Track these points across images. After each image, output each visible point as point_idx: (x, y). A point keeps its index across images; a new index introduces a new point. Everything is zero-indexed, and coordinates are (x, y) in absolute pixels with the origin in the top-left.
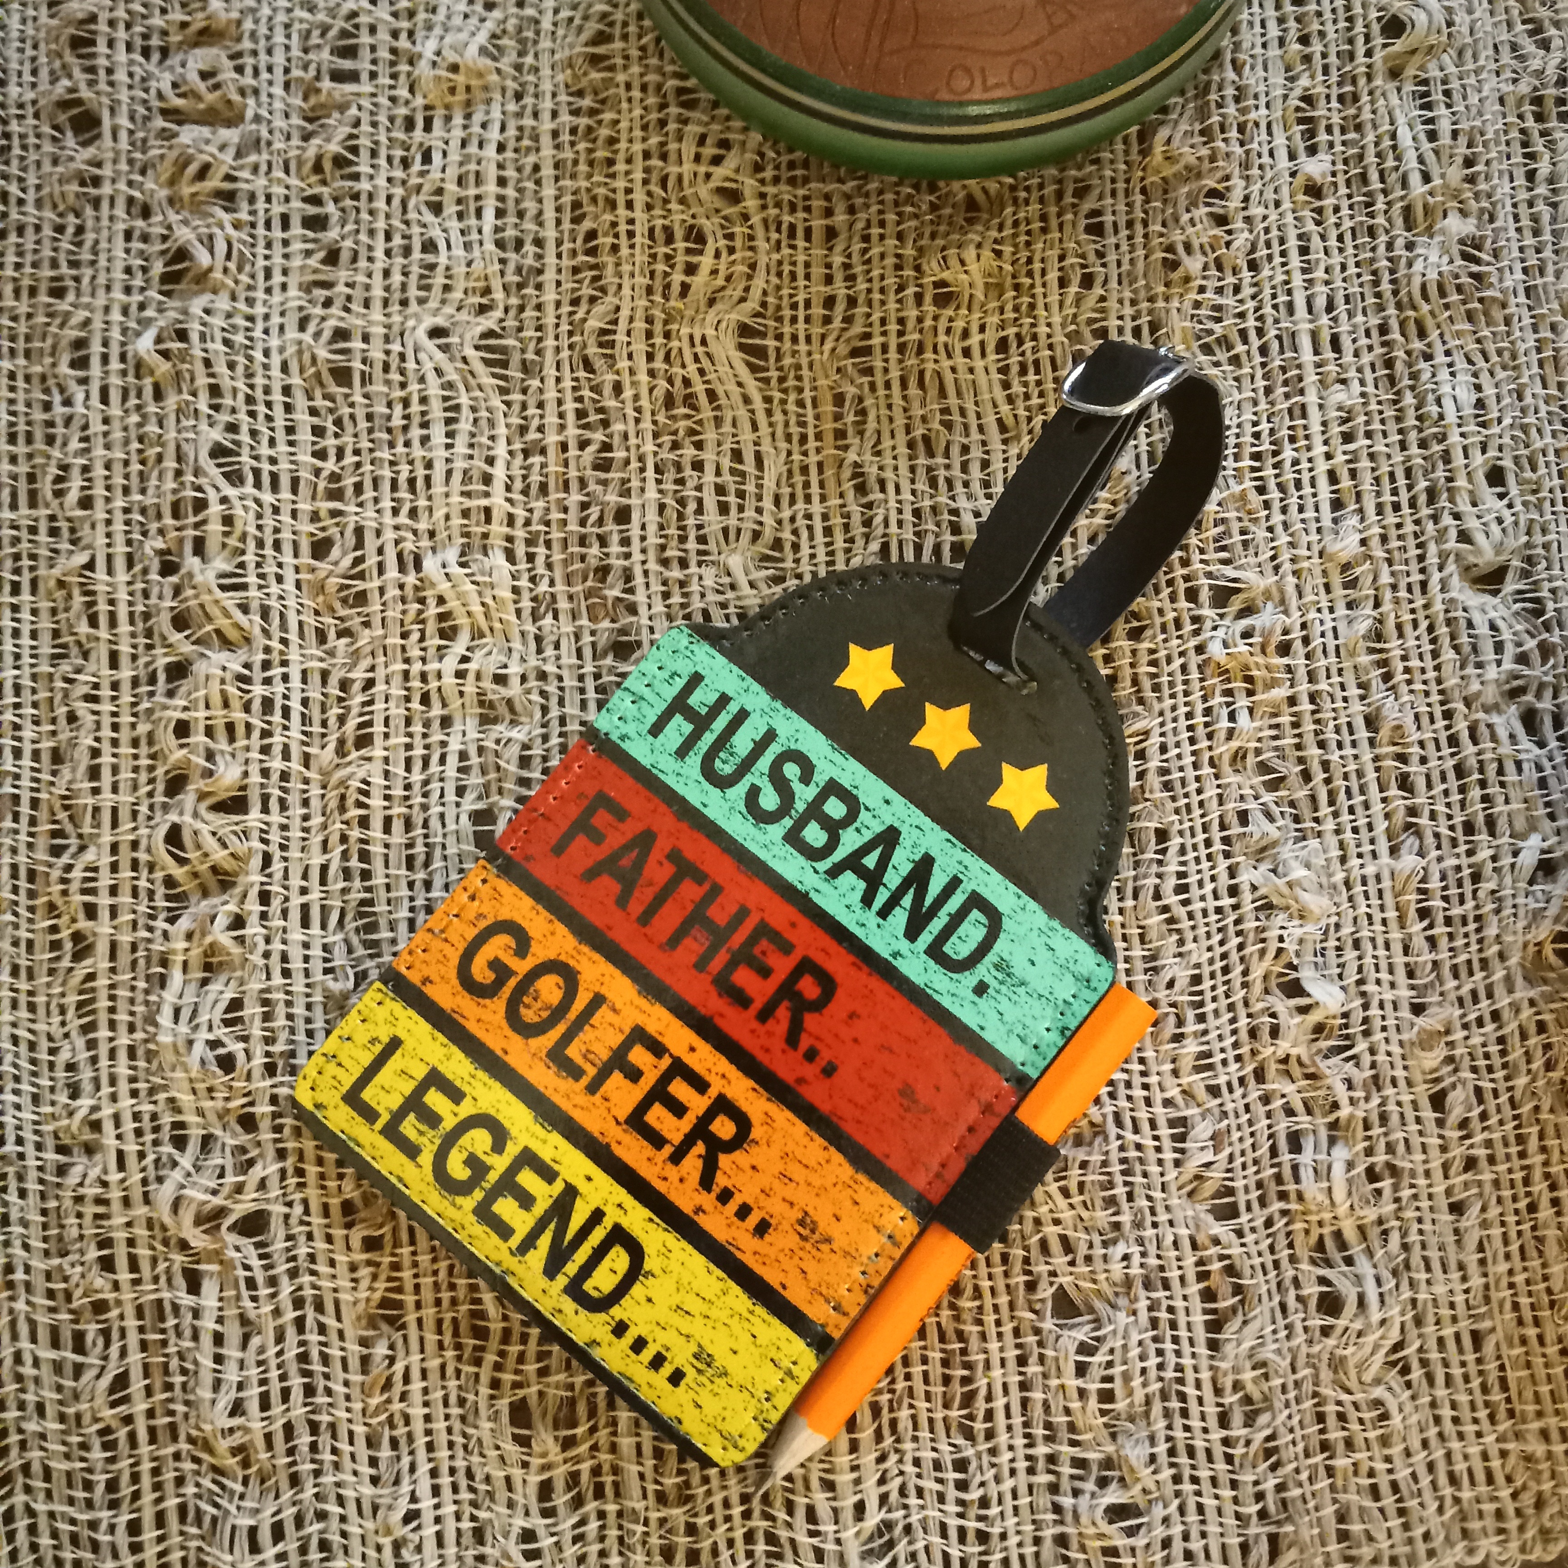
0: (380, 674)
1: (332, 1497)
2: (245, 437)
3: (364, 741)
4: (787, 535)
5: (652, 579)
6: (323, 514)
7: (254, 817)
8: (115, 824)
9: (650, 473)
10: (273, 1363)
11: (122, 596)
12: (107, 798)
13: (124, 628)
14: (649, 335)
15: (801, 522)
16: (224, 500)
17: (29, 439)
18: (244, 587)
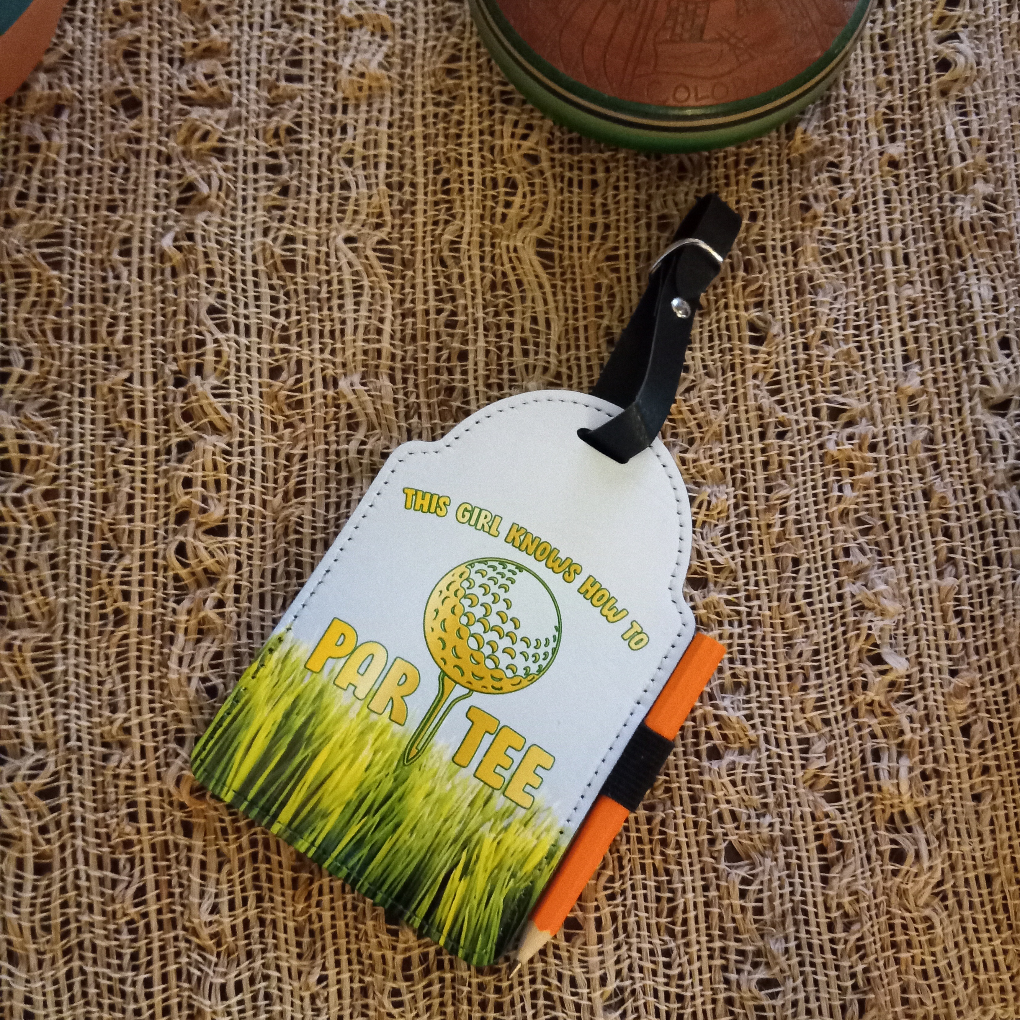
0: (311, 450)
1: (273, 966)
2: (229, 302)
3: (300, 492)
4: (564, 370)
5: (481, 396)
6: (277, 351)
7: (231, 539)
8: (143, 541)
9: (481, 330)
10: (237, 881)
11: (150, 399)
12: (138, 525)
13: (151, 419)
14: (482, 245)
15: (573, 362)
16: (216, 341)
17: (93, 299)
18: (228, 395)
